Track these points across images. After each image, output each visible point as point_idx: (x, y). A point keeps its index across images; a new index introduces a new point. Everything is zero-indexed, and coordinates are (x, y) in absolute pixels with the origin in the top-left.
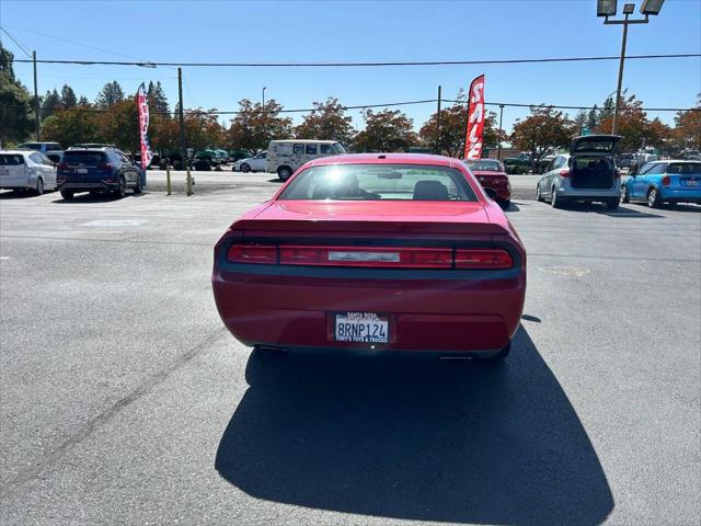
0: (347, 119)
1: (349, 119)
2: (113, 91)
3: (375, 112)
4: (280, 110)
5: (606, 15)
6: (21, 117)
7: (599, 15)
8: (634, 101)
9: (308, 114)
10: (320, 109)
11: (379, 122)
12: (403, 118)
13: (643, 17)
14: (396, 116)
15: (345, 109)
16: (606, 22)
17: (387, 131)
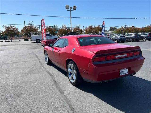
5: (67, 9)
7: (66, 9)
8: (65, 26)
11: (9, 29)
12: (15, 28)
13: (73, 10)
16: (67, 10)
17: (11, 31)
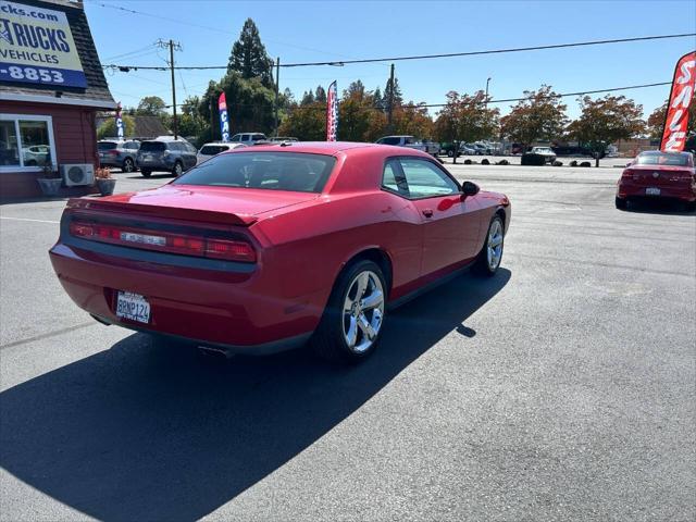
0: (559, 107)
1: (564, 108)
2: (357, 89)
3: (594, 98)
4: (488, 101)
6: (267, 115)
9: (516, 103)
10: (530, 98)
11: (597, 110)
12: (630, 105)
14: (620, 103)
15: (560, 96)
17: (607, 119)
